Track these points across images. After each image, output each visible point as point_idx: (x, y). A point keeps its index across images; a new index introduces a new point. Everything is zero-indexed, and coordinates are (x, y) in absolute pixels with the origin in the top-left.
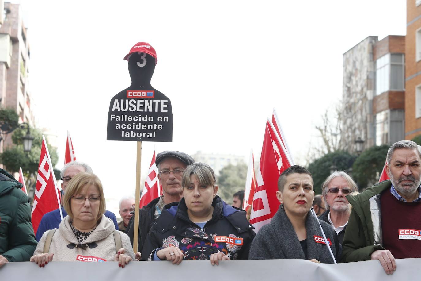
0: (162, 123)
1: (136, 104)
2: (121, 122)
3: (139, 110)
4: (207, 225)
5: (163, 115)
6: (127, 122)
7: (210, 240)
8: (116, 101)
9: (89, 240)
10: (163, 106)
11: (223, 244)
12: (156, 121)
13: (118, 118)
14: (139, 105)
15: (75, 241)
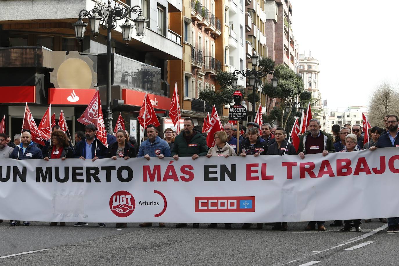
0: (244, 115)
1: (236, 110)
2: (232, 115)
3: (237, 111)
4: (254, 145)
5: (244, 113)
6: (234, 115)
7: (255, 149)
8: (231, 109)
9: (222, 150)
10: (244, 110)
11: (258, 151)
12: (242, 115)
13: (232, 114)
14: (237, 110)
15: (218, 151)
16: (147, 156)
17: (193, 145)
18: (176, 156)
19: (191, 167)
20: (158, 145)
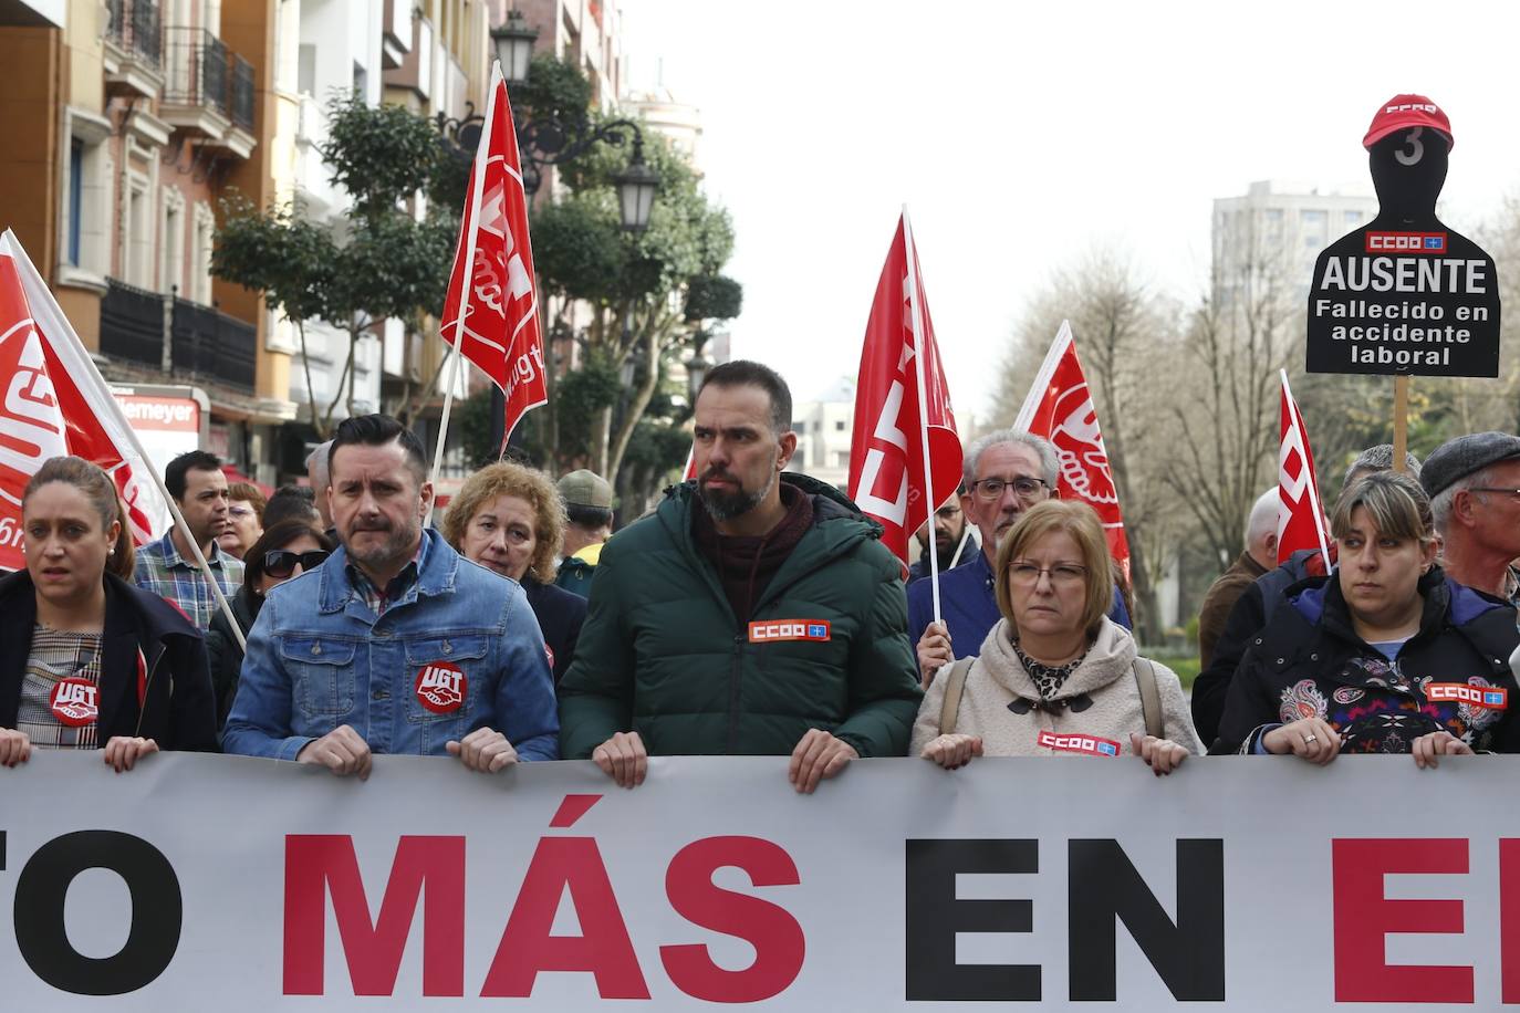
1: (1393, 271)
2: (1347, 322)
3: (1400, 287)
6: (1367, 322)
8: (1334, 261)
10: (1471, 276)
12: (1450, 319)
13: (1340, 311)
14: (1401, 274)
15: (1030, 693)
16: (345, 741)
17: (791, 630)
18: (626, 745)
19: (772, 864)
20: (439, 622)
